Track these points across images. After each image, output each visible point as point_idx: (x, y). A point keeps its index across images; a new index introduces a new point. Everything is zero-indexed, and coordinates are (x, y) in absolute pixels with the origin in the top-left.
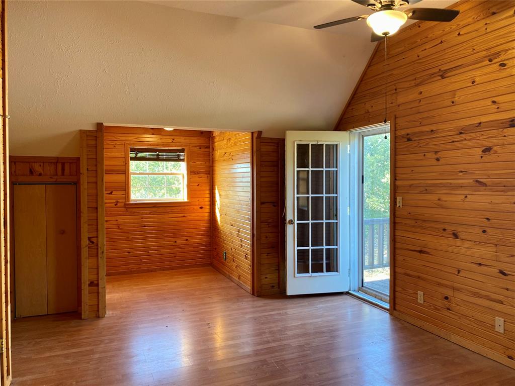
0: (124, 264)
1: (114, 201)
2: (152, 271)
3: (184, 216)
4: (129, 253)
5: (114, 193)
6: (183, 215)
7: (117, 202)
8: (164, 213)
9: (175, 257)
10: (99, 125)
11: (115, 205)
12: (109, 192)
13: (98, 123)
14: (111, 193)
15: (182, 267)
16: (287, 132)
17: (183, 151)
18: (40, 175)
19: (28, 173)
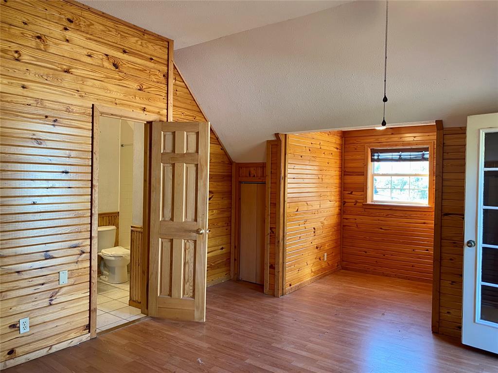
0: (360, 262)
1: (354, 201)
2: (386, 276)
3: (424, 223)
4: (366, 252)
5: (353, 193)
6: (423, 221)
7: (356, 202)
8: (401, 217)
9: (413, 266)
10: (277, 135)
11: (355, 205)
12: (349, 192)
13: (275, 134)
14: (351, 193)
15: (419, 280)
16: (468, 117)
17: (426, 149)
18: (254, 176)
19: (248, 176)
